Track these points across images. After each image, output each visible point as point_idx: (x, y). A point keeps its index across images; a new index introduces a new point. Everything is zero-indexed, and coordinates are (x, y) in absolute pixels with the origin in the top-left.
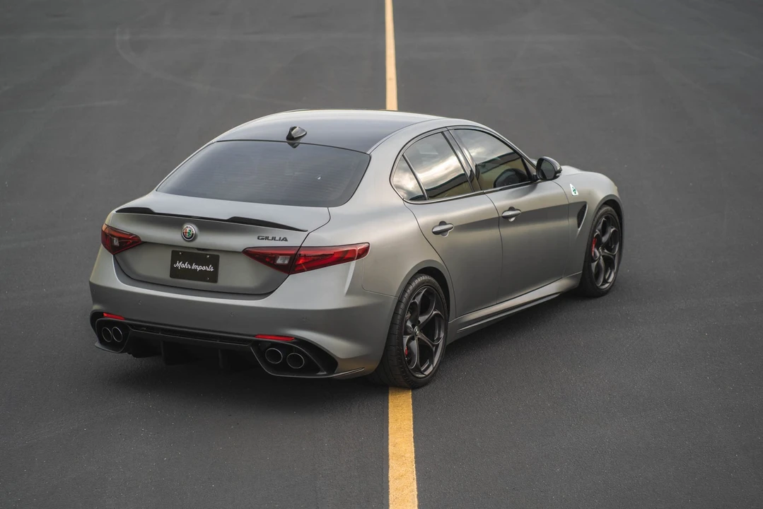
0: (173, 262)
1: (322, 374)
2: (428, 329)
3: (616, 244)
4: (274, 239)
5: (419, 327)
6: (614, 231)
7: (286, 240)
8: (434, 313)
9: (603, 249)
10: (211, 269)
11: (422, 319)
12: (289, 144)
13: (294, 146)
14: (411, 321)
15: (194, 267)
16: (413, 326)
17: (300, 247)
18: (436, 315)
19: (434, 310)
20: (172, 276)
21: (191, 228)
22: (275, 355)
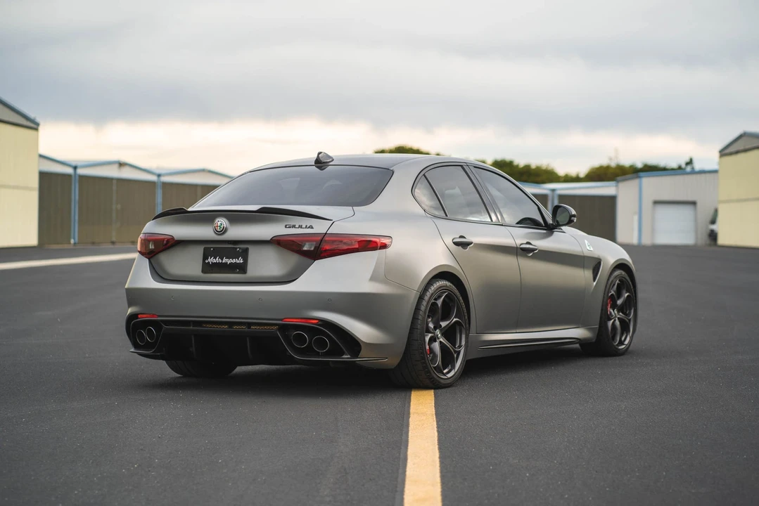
0: (205, 257)
1: (346, 357)
2: (450, 334)
3: (630, 310)
4: (300, 227)
5: (441, 331)
6: (628, 296)
7: (312, 228)
8: (455, 320)
9: (618, 312)
10: (240, 261)
11: (444, 324)
12: (317, 167)
13: (321, 168)
14: (434, 323)
15: (225, 260)
16: (435, 328)
17: (326, 234)
18: (456, 322)
19: (455, 317)
20: (204, 271)
21: (222, 222)
22: (300, 339)
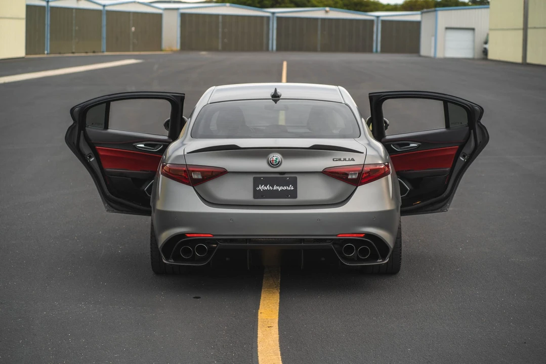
0: (256, 184)
1: (380, 261)
4: (345, 160)
10: (291, 188)
12: (273, 100)
13: (276, 101)
15: (276, 188)
17: (364, 164)
20: (255, 197)
22: (350, 249)
